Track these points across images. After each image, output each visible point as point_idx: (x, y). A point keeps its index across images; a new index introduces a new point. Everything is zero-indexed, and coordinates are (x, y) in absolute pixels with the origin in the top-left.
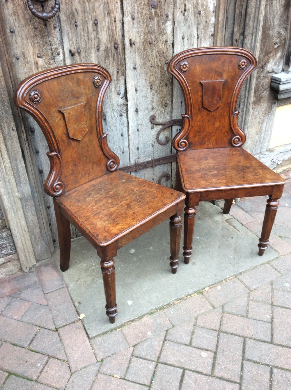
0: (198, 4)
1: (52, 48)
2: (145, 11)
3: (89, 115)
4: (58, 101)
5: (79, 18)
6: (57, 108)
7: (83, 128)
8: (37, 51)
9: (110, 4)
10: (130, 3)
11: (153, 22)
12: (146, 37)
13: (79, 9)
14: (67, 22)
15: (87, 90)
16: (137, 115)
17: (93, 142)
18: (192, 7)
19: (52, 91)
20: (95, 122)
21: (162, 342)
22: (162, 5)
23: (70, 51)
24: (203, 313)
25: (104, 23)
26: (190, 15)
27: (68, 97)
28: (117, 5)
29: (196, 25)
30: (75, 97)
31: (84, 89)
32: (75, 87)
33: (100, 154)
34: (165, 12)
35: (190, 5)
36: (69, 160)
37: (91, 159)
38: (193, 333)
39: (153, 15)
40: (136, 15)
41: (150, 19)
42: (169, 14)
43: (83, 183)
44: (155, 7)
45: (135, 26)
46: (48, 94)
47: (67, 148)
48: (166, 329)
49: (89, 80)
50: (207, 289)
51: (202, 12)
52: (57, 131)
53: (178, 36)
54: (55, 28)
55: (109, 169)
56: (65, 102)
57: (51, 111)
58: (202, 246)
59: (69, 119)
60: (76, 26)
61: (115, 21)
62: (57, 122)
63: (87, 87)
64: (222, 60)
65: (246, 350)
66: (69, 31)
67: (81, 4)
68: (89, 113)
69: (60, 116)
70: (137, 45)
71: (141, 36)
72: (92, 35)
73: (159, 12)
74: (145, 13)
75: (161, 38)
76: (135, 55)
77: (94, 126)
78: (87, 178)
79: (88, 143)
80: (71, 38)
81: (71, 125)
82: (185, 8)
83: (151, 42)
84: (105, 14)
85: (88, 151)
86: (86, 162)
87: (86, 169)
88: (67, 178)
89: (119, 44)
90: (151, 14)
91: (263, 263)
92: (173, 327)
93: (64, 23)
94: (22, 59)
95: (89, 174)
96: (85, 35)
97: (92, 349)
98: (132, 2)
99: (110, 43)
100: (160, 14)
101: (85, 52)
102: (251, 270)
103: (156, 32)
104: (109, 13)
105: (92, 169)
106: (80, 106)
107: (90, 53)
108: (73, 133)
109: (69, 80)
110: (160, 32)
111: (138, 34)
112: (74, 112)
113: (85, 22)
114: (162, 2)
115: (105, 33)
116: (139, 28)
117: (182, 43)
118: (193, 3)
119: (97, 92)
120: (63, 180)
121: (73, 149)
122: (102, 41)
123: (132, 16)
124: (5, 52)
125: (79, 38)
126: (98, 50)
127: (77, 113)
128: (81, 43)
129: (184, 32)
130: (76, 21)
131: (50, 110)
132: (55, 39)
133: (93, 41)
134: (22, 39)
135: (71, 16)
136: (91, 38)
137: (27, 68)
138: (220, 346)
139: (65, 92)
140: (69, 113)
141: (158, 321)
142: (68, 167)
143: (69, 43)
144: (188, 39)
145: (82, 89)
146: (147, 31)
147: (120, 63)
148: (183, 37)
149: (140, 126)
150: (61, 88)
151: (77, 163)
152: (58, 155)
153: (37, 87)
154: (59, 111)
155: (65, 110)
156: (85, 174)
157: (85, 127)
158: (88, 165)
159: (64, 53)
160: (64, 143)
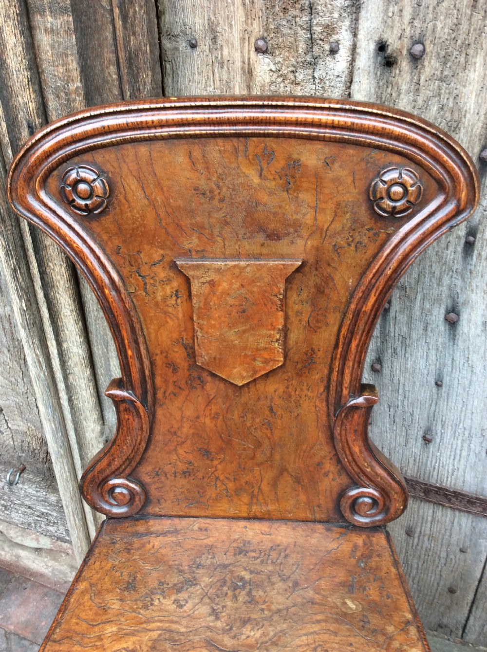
1: (315, 22)
3: (307, 308)
4: (179, 226)
6: (168, 252)
7: (265, 349)
8: (257, 29)
15: (329, 218)
17: (298, 405)
19: (158, 184)
20: (333, 342)
23: (382, 47)
27: (227, 223)
30: (262, 229)
31: (315, 209)
32: (271, 194)
33: (323, 453)
36: (185, 430)
37: (277, 457)
43: (222, 514)
46: (140, 194)
47: (184, 393)
49: (350, 180)
52: (152, 328)
55: (347, 514)
56: (211, 238)
57: (143, 257)
59: (206, 303)
62: (159, 298)
63: (331, 205)
68: (313, 305)
69: (176, 283)
77: (320, 354)
78: (245, 508)
79: (278, 401)
81: (213, 327)
85: (270, 426)
86: (253, 458)
87: (248, 478)
88: (163, 479)
94: (207, 48)
95: (253, 496)
101: (445, 60)
105: (274, 484)
106: (269, 269)
107: (465, 69)
108: (213, 353)
109: (247, 157)
112: (236, 285)
119: (377, 234)
120: (146, 479)
121: (209, 403)
124: (112, 10)
127: (252, 292)
131: (139, 252)
137: (218, 83)
139: (216, 202)
140: (212, 283)
142: (175, 450)
143: (386, 11)
145: (302, 208)
150: (202, 183)
151: (213, 449)
152: (138, 404)
153: (99, 156)
154: (174, 266)
155: (198, 267)
156: (238, 491)
157: (272, 350)
158: (257, 469)
159: (354, 50)
160: (175, 371)
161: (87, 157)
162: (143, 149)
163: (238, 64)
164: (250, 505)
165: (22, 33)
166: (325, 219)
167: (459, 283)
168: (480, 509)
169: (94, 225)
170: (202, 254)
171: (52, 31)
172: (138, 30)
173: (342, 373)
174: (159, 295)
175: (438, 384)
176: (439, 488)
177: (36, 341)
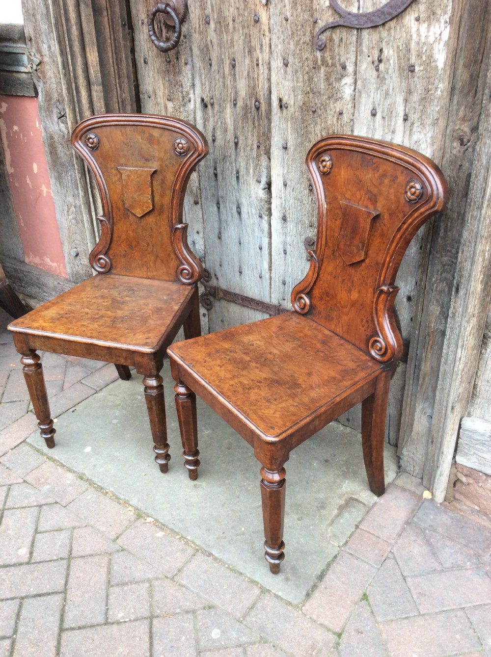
0: (409, 51)
1: (183, 90)
2: (306, 55)
3: (159, 187)
4: (119, 155)
5: (214, 55)
6: (116, 164)
7: (146, 202)
8: (167, 92)
9: (252, 37)
10: (282, 38)
11: (318, 75)
12: (306, 99)
13: (215, 41)
14: (200, 58)
16: (285, 226)
17: (160, 228)
18: (396, 55)
19: (113, 140)
21: (35, 504)
22: (336, 46)
23: (203, 100)
24: (98, 530)
25: (244, 65)
26: (390, 71)
27: (133, 155)
28: (265, 39)
29: (403, 94)
30: (143, 157)
31: (159, 151)
32: (145, 145)
34: (340, 59)
35: (391, 52)
36: (123, 236)
37: (155, 250)
38: (60, 530)
39: (319, 62)
40: (291, 60)
41: (314, 68)
42: (348, 64)
43: (137, 275)
44: (322, 49)
45: (289, 77)
46: (107, 143)
47: (123, 220)
48: (58, 501)
49: (167, 142)
50: (149, 519)
51: (417, 68)
52: (112, 192)
53: (363, 109)
54: (186, 64)
55: (180, 278)
56: (129, 160)
57: (108, 166)
58: (249, 485)
59: (127, 183)
60: (211, 65)
61: (258, 65)
63: (163, 150)
64: (381, 170)
65: (39, 598)
66: (203, 71)
67: (216, 34)
68: (161, 187)
69: (118, 176)
70: (291, 109)
71: (299, 97)
72: (229, 83)
73: (328, 59)
74: (306, 57)
75: (332, 106)
76: (287, 126)
77: (165, 206)
78: (145, 273)
79: (154, 226)
80: (203, 81)
81: (130, 192)
82: (380, 56)
83: (314, 109)
84: (244, 52)
85: (151, 236)
86: (147, 250)
87: (145, 259)
88: (117, 257)
89: (262, 101)
90: (315, 62)
91: (255, 582)
92: (65, 507)
93: (197, 59)
94: (153, 98)
95: (148, 268)
96: (221, 80)
97: (12, 449)
98: (285, 38)
99: (250, 98)
100: (330, 62)
101: (220, 105)
102: (228, 568)
103: (322, 92)
104: (250, 52)
105: (155, 263)
106: (145, 171)
107: (225, 108)
108: (130, 203)
109: (137, 132)
110: (331, 95)
111: (294, 91)
112: (136, 177)
113: (221, 62)
114: (335, 41)
115: (244, 80)
116: (295, 82)
117: (372, 123)
118: (398, 47)
119: (178, 161)
120: (111, 257)
121: (131, 225)
122: (240, 93)
123: (284, 60)
125: (213, 82)
126: (235, 105)
127: (141, 180)
128: (215, 91)
129: (376, 103)
130: (211, 57)
131: (107, 164)
132: (186, 80)
133: (230, 91)
134: (154, 72)
135: (205, 49)
136: (228, 85)
137: (157, 110)
138: (41, 565)
139: (129, 147)
140: (128, 176)
141: (71, 488)
142: (121, 245)
143: (202, 87)
144: (383, 118)
145: (155, 151)
146: (309, 89)
147: (263, 133)
148: (374, 112)
149: (289, 246)
150: (125, 141)
151: (133, 245)
152: (107, 222)
153: (96, 130)
154: (117, 169)
155: (124, 169)
156: (143, 265)
157: (148, 203)
158: (148, 255)
159: (195, 100)
160: (119, 211)
161: (92, 130)
162: (108, 128)
163: (163, 105)
164: (147, 272)
165: (87, 91)
166: (162, 155)
167: (238, 194)
168: (261, 307)
169: (95, 153)
170: (126, 165)
171: (96, 91)
172: (126, 91)
173: (172, 214)
174: (114, 180)
175: (240, 244)
176: (246, 297)
177: (87, 211)
